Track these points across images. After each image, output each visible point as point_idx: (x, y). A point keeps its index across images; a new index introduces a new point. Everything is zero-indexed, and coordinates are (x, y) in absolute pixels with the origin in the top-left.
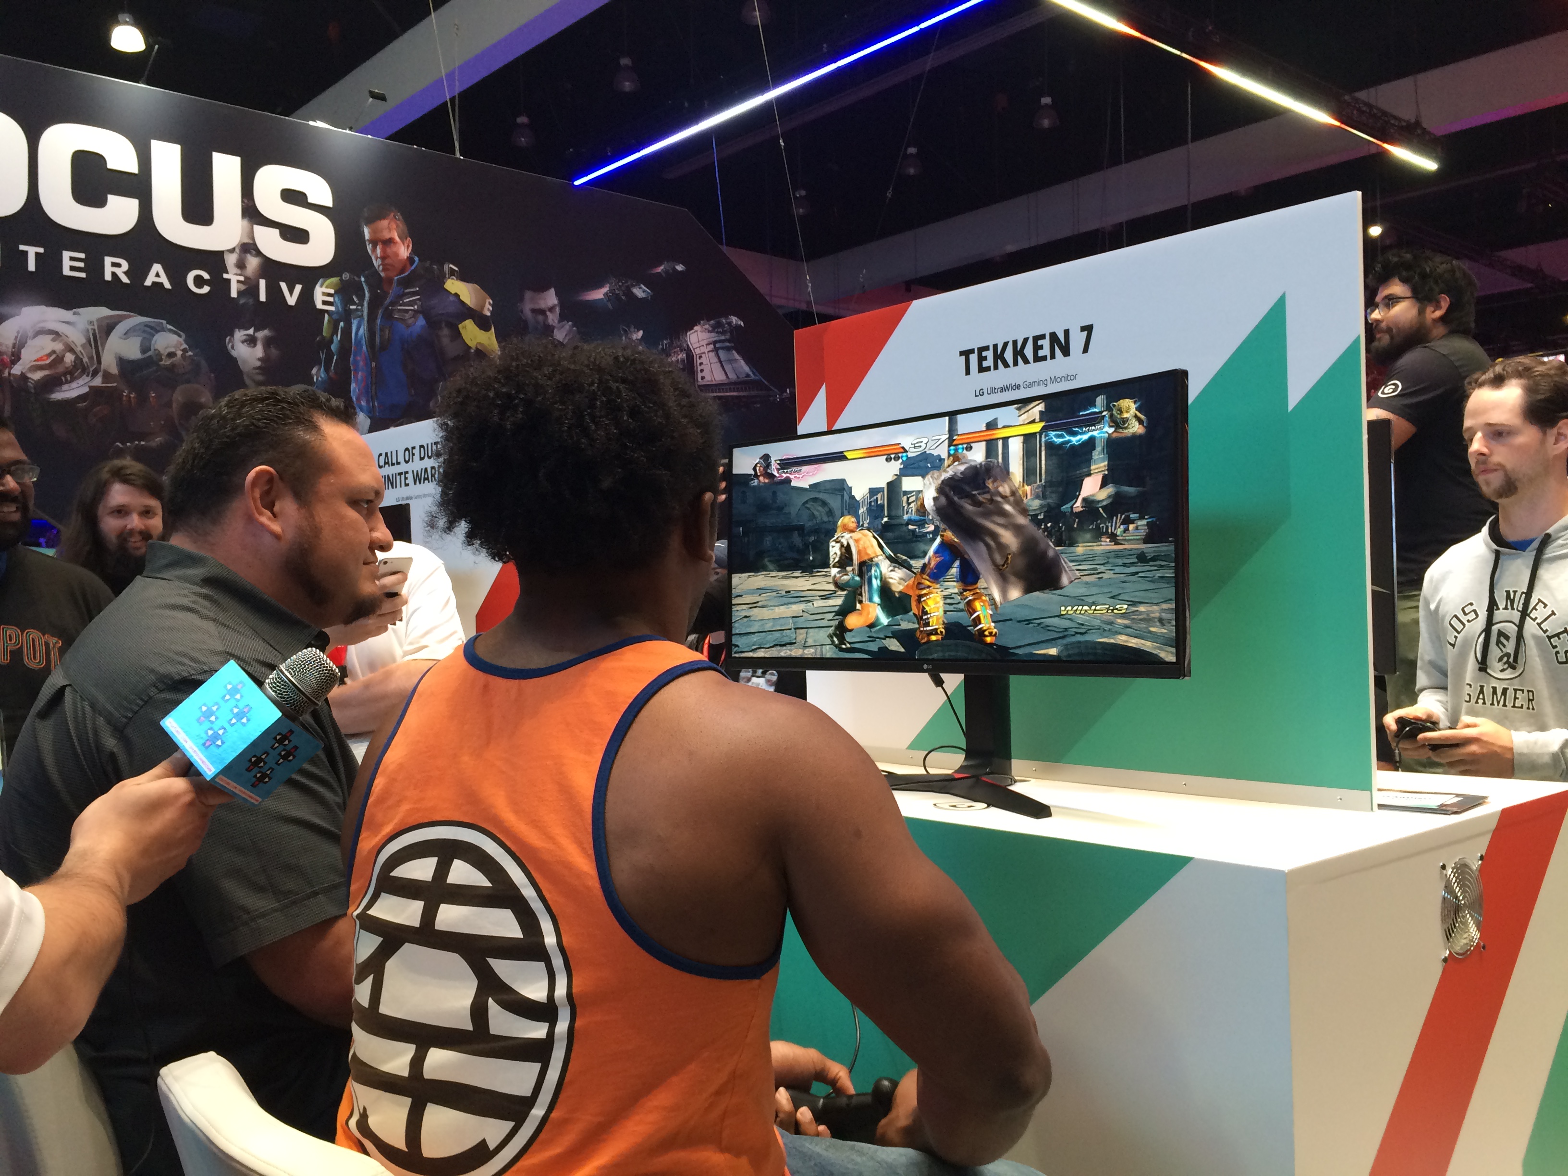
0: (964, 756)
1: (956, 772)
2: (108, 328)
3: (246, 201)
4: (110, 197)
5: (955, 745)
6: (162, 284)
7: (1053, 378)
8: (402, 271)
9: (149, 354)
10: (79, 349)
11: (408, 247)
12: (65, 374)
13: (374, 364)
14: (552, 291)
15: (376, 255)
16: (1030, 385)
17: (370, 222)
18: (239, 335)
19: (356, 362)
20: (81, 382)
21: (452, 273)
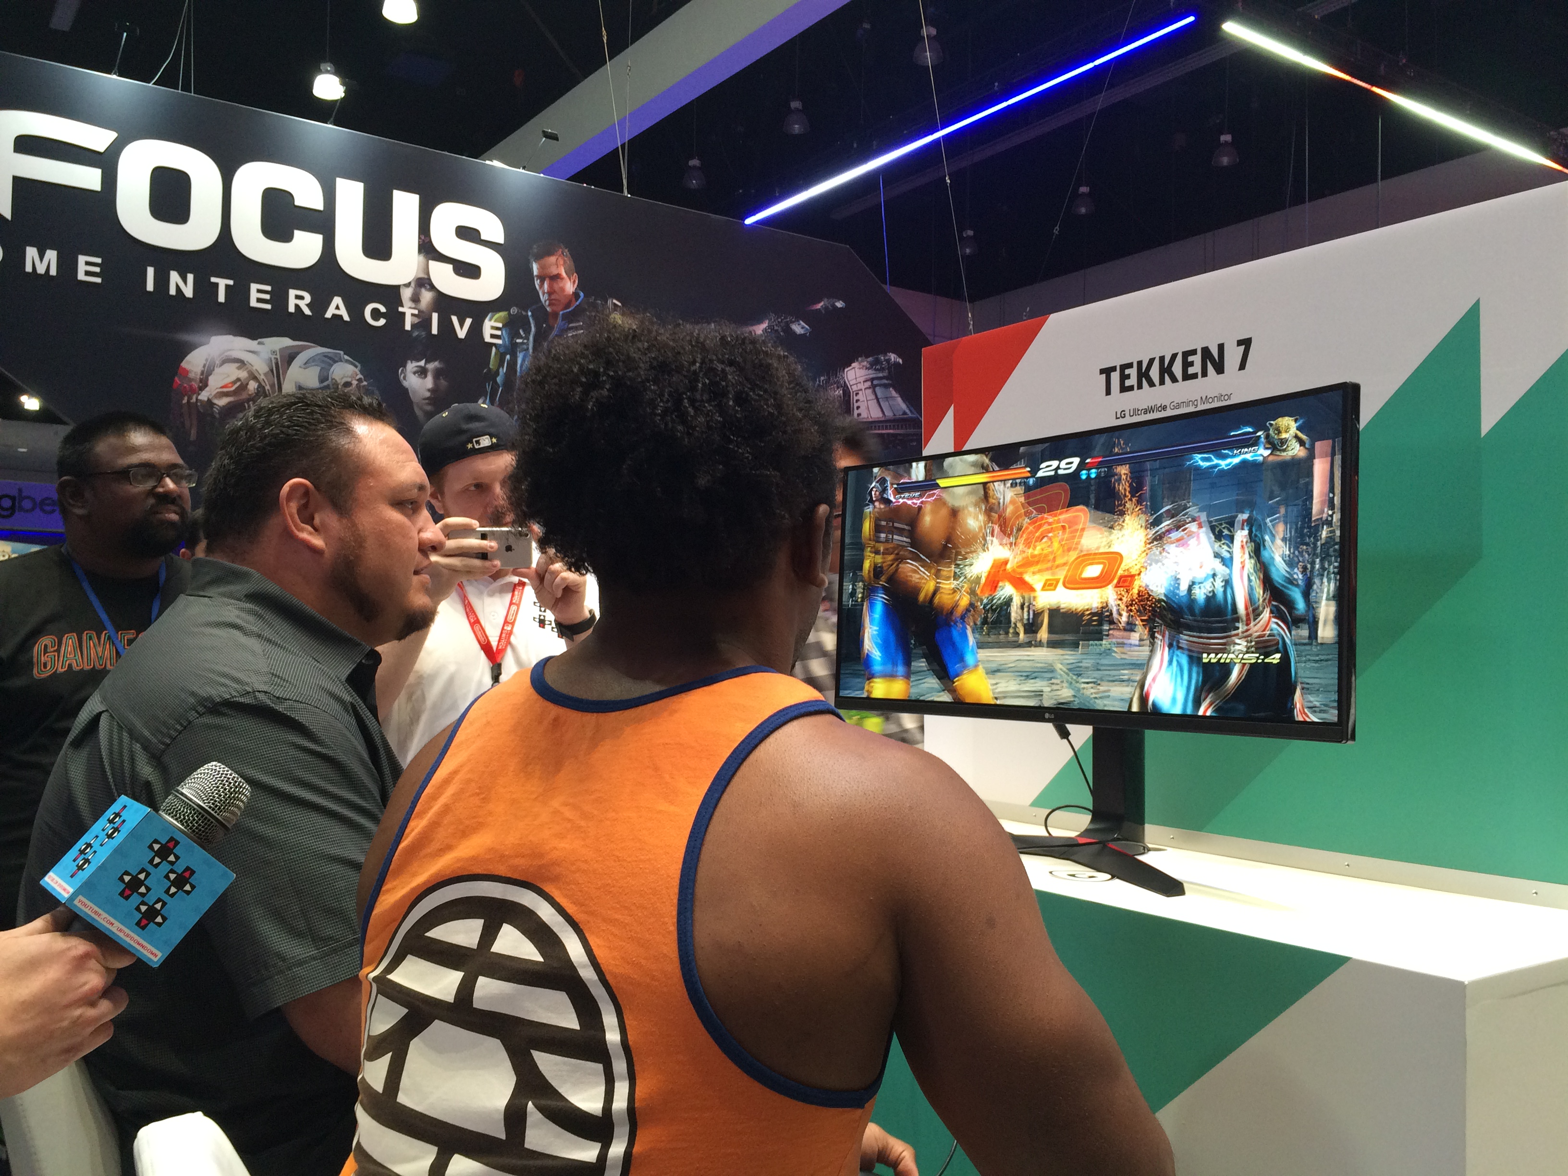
0: (1091, 818)
1: (1079, 835)
3: (423, 238)
4: (297, 234)
5: (1080, 805)
6: (341, 317)
7: (1204, 399)
8: (568, 306)
10: (261, 377)
11: (574, 282)
15: (543, 290)
16: (1178, 406)
17: (538, 258)
18: (411, 366)
21: (615, 307)
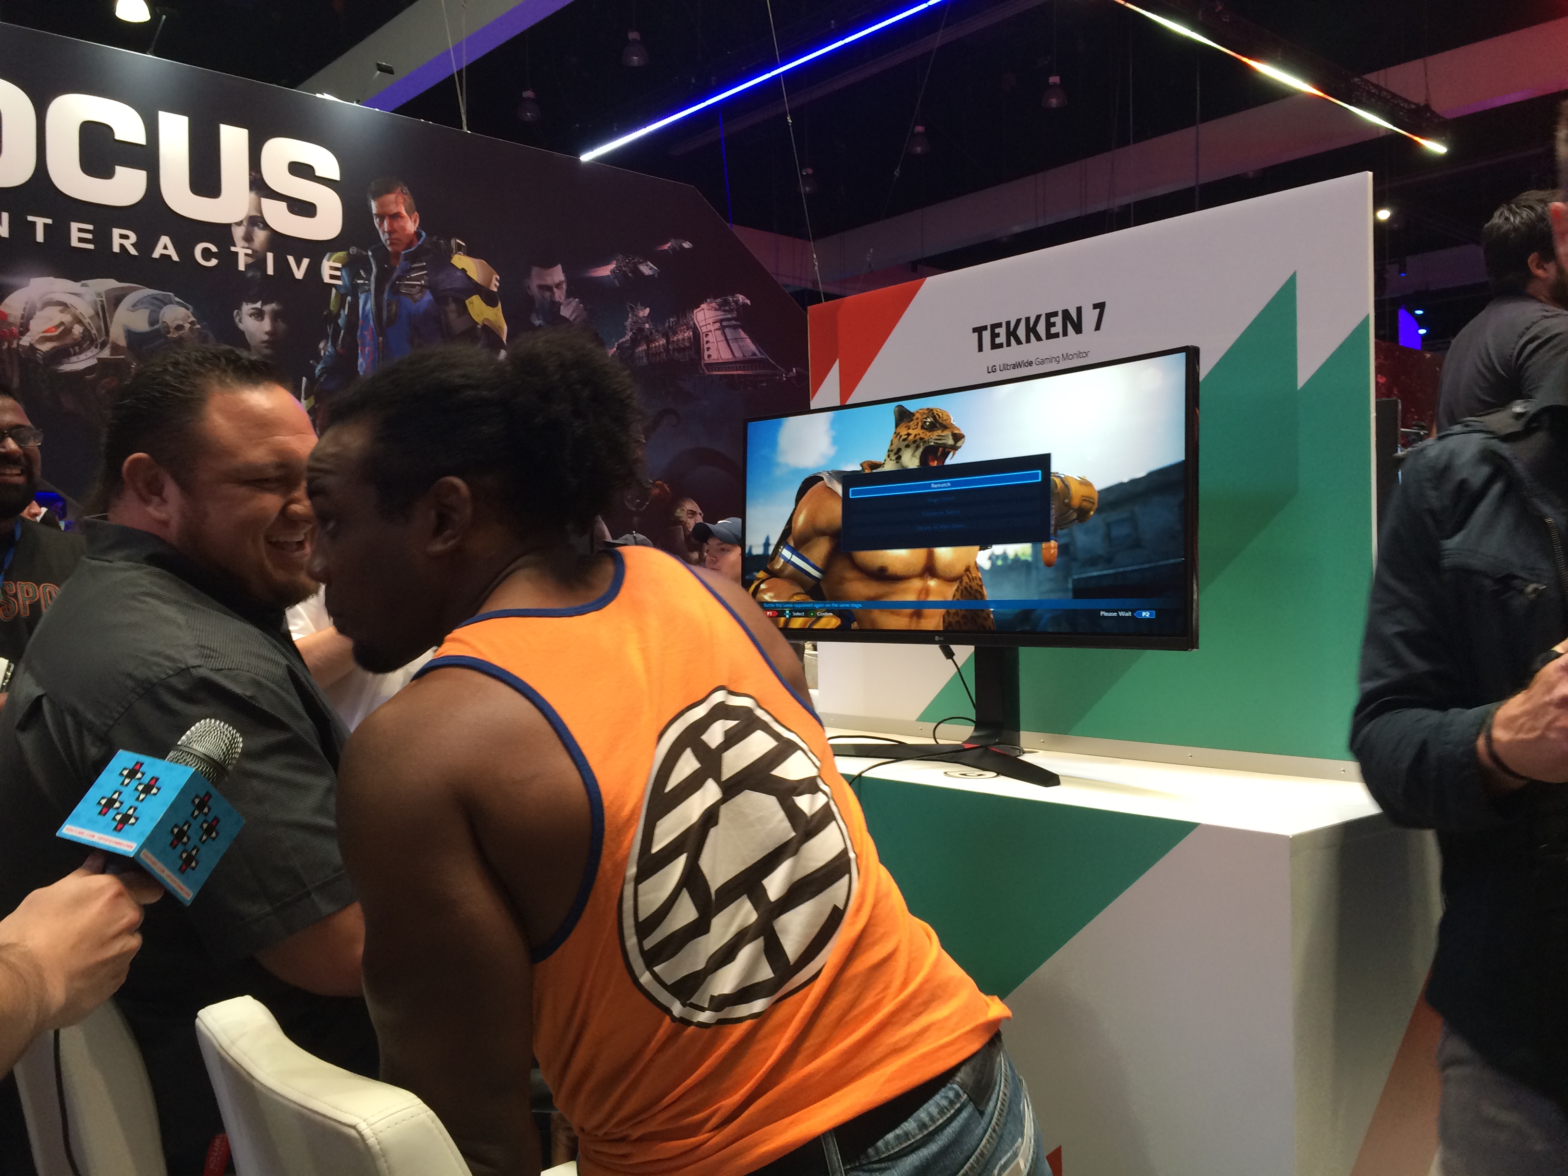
0: (974, 727)
1: (964, 742)
2: (116, 299)
3: (253, 174)
4: (119, 169)
5: (965, 716)
6: (169, 257)
7: (1065, 355)
8: (409, 245)
9: (156, 327)
10: (87, 321)
11: (415, 221)
12: (73, 346)
13: (381, 339)
14: (559, 268)
15: (383, 229)
16: (1042, 362)
17: (377, 195)
18: (247, 308)
19: (363, 336)
20: (89, 354)
21: (459, 248)
